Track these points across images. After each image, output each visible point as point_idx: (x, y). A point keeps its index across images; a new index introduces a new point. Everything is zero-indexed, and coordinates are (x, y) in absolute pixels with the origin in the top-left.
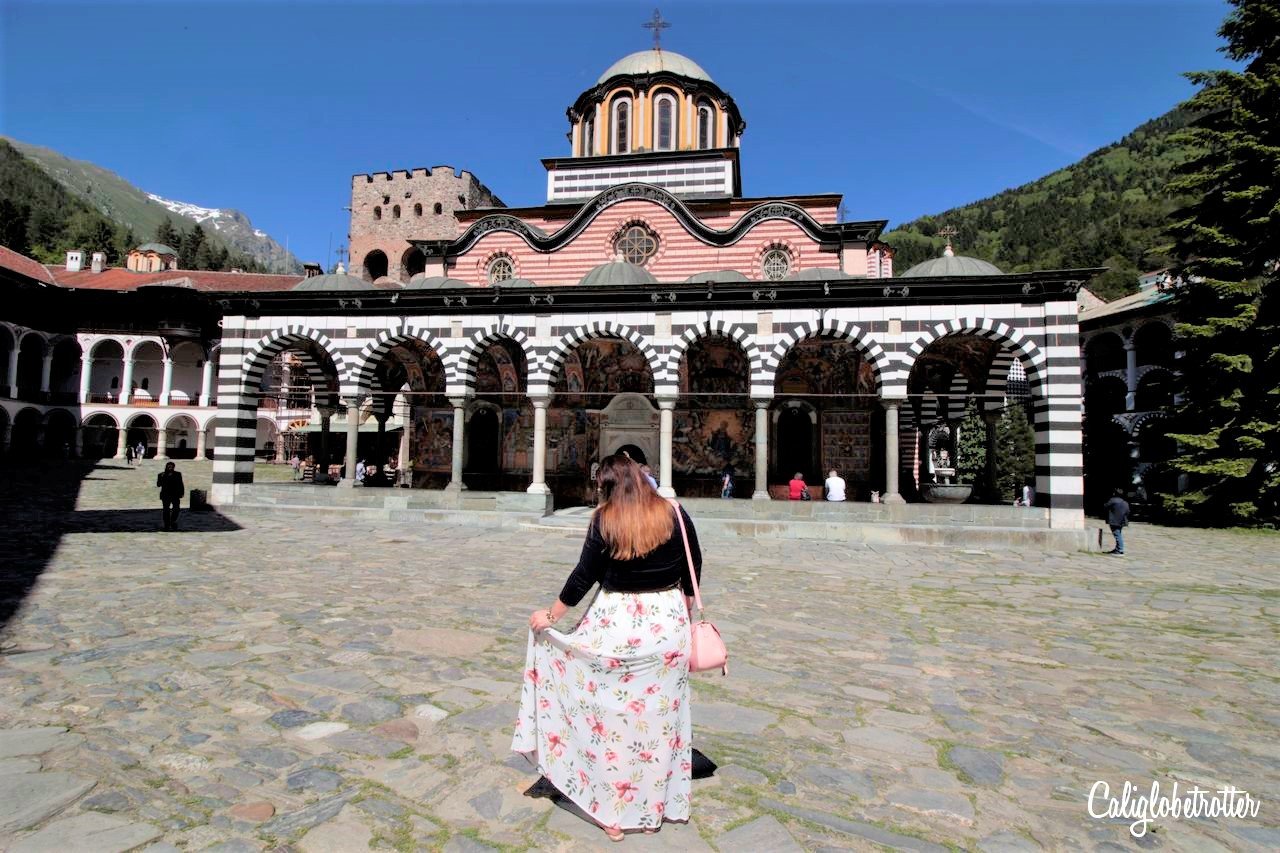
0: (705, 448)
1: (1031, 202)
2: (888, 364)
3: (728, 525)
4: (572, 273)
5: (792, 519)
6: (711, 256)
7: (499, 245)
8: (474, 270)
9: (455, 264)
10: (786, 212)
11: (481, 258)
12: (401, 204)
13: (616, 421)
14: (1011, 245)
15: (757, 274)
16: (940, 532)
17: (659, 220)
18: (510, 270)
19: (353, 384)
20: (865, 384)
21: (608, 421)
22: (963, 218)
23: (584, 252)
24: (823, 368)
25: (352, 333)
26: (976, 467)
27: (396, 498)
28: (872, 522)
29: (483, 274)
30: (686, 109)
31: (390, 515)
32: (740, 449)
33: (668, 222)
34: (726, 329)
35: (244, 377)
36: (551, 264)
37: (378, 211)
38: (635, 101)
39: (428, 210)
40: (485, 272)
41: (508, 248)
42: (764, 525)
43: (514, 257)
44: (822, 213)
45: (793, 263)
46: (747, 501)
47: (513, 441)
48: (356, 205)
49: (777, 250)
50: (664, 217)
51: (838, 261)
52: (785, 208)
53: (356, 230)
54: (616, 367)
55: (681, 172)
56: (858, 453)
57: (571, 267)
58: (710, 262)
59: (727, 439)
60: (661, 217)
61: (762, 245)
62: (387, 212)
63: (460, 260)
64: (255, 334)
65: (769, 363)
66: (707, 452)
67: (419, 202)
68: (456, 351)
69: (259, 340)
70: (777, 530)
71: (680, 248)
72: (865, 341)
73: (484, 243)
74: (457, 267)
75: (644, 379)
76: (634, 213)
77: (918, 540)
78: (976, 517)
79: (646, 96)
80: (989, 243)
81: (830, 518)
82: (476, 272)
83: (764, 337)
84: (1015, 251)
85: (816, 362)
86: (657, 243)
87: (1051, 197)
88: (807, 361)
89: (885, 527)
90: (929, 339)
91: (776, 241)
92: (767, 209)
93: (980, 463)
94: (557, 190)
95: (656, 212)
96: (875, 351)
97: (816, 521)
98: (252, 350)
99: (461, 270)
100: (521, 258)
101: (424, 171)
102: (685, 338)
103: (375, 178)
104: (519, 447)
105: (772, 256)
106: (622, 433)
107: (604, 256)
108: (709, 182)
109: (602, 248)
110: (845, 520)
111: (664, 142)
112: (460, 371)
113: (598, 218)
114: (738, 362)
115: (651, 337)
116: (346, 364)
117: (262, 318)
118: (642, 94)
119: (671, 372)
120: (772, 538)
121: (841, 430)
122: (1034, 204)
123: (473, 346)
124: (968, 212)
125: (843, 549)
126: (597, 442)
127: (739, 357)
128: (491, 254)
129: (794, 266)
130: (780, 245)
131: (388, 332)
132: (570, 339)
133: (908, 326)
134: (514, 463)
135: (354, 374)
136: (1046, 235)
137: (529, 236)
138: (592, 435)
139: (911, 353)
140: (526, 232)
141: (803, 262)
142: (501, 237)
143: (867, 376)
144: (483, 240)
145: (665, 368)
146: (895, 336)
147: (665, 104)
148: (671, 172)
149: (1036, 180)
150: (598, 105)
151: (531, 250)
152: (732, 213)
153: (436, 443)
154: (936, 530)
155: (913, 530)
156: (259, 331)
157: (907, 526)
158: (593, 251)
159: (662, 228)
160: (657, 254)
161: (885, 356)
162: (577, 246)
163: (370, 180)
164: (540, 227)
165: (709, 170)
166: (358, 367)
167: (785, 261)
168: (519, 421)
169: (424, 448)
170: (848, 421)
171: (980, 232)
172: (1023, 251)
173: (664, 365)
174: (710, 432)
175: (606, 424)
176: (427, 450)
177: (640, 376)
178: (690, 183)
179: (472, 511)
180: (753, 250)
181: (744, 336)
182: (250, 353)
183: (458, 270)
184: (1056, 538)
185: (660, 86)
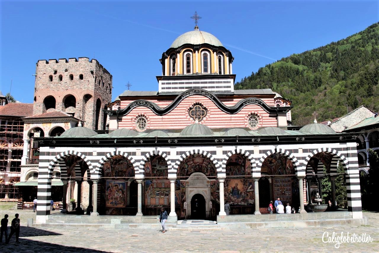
0: (229, 194)
1: (344, 49)
2: (299, 164)
3: (247, 225)
4: (172, 123)
5: (269, 221)
6: (228, 117)
7: (140, 112)
8: (130, 122)
9: (121, 119)
10: (256, 101)
11: (133, 117)
12: (63, 75)
13: (192, 184)
14: (336, 71)
15: (246, 125)
16: (319, 222)
17: (207, 103)
18: (145, 122)
19: (96, 174)
20: (289, 167)
21: (189, 184)
22: (313, 56)
23: (177, 115)
24: (273, 161)
25: (95, 154)
26: (328, 191)
27: (116, 220)
28: (296, 220)
29: (134, 124)
30: (214, 57)
31: (115, 226)
32: (243, 194)
33: (211, 104)
34: (243, 153)
35: (49, 172)
36: (163, 120)
37: (51, 78)
38: (194, 54)
39: (76, 77)
40: (135, 123)
41: (144, 113)
42: (260, 224)
43: (147, 117)
44: (269, 100)
45: (260, 121)
46: (253, 215)
47: (149, 193)
48: (39, 74)
49: (253, 116)
50: (209, 102)
51: (276, 120)
52: (256, 100)
53: (40, 86)
54: (192, 162)
55: (213, 82)
56: (287, 194)
57: (171, 121)
58: (228, 120)
59: (238, 190)
60: (208, 102)
61: (248, 114)
62: (56, 78)
63: (123, 118)
64: (53, 154)
65: (258, 165)
66: (230, 196)
67: (72, 73)
68: (139, 161)
69: (55, 156)
70: (264, 225)
71: (216, 114)
72: (291, 156)
73: (134, 111)
74: (123, 120)
75: (203, 167)
76: (197, 100)
77: (312, 226)
78: (329, 216)
79: (198, 53)
80: (326, 69)
81: (282, 220)
82: (131, 123)
83: (256, 155)
84: (338, 73)
86: (207, 112)
87: (353, 47)
89: (301, 222)
90: (312, 155)
91: (253, 112)
92: (249, 100)
93: (329, 189)
94: (163, 88)
95: (205, 100)
96: (294, 160)
97: (277, 221)
98: (52, 160)
99: (124, 122)
100: (150, 117)
101: (75, 59)
102: (228, 156)
103: (50, 62)
104: (152, 196)
105: (251, 117)
106: (195, 189)
107: (185, 117)
108: (225, 87)
109: (184, 114)
110: (287, 220)
111: (206, 70)
112: (141, 169)
113: (182, 101)
114: (241, 159)
115: (215, 155)
116: (93, 166)
117: (56, 148)
118: (197, 52)
119: (223, 168)
120: (263, 228)
121: (281, 185)
122: (345, 50)
123: (145, 159)
124: (315, 53)
125: (288, 230)
126: (185, 193)
127: (241, 158)
128: (137, 115)
129: (260, 122)
130: (254, 114)
131: (110, 153)
132: (184, 156)
133: (305, 151)
134: (150, 202)
135: (96, 170)
136: (352, 66)
137: (154, 108)
138: (183, 190)
139: (306, 160)
140: (152, 107)
141: (264, 121)
142: (141, 108)
143: (289, 165)
144: (134, 110)
145: (221, 167)
146: (301, 154)
147: (205, 55)
148: (210, 83)
149: (345, 38)
150: (178, 54)
151: (154, 114)
152: (234, 100)
153: (116, 195)
154: (317, 222)
155: (310, 222)
156: (55, 153)
157: (308, 221)
158: (181, 115)
159: (209, 106)
160: (207, 116)
161: (298, 161)
162: (174, 112)
163: (47, 63)
164: (156, 103)
165: (225, 82)
166: (98, 167)
167: (256, 120)
168: (152, 185)
169: (111, 197)
170: (283, 182)
171: (321, 63)
172: (342, 74)
173: (221, 166)
174: (231, 187)
175: (188, 185)
176: (112, 198)
177: (202, 166)
178: (217, 87)
179: (147, 224)
180: (244, 115)
181: (249, 155)
182: (51, 162)
183: (123, 122)
184: (354, 222)
185: (203, 48)
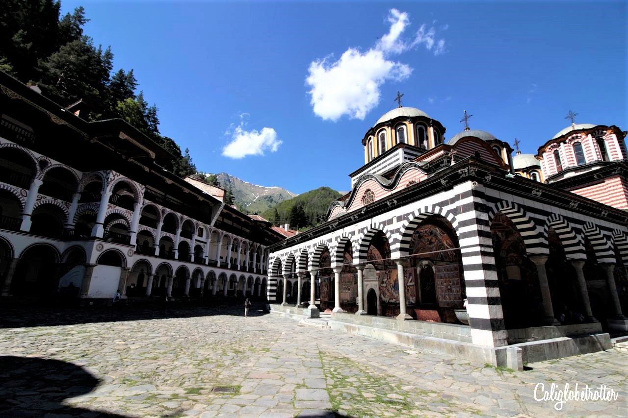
3: (345, 326)
5: (366, 325)
10: (411, 165)
13: (367, 277)
24: (433, 241)
27: (288, 309)
28: (391, 329)
30: (389, 133)
33: (376, 186)
34: (347, 235)
42: (354, 327)
55: (386, 161)
56: (455, 290)
61: (406, 184)
65: (357, 248)
70: (357, 330)
72: (384, 231)
76: (367, 186)
77: (404, 343)
78: (435, 331)
79: (374, 136)
81: (378, 326)
83: (356, 236)
85: (430, 238)
86: (374, 196)
88: (426, 238)
89: (392, 333)
90: (407, 224)
91: (411, 180)
92: (404, 167)
95: (373, 183)
96: (388, 235)
97: (372, 327)
102: (338, 242)
106: (369, 283)
108: (395, 161)
110: (382, 327)
113: (358, 192)
120: (356, 334)
121: (445, 276)
139: (400, 233)
144: (333, 211)
145: (333, 255)
146: (394, 225)
147: (383, 135)
154: (410, 337)
155: (401, 336)
157: (402, 333)
159: (375, 189)
162: (353, 205)
165: (394, 156)
170: (448, 270)
175: (364, 279)
181: (351, 237)
185: (379, 130)
